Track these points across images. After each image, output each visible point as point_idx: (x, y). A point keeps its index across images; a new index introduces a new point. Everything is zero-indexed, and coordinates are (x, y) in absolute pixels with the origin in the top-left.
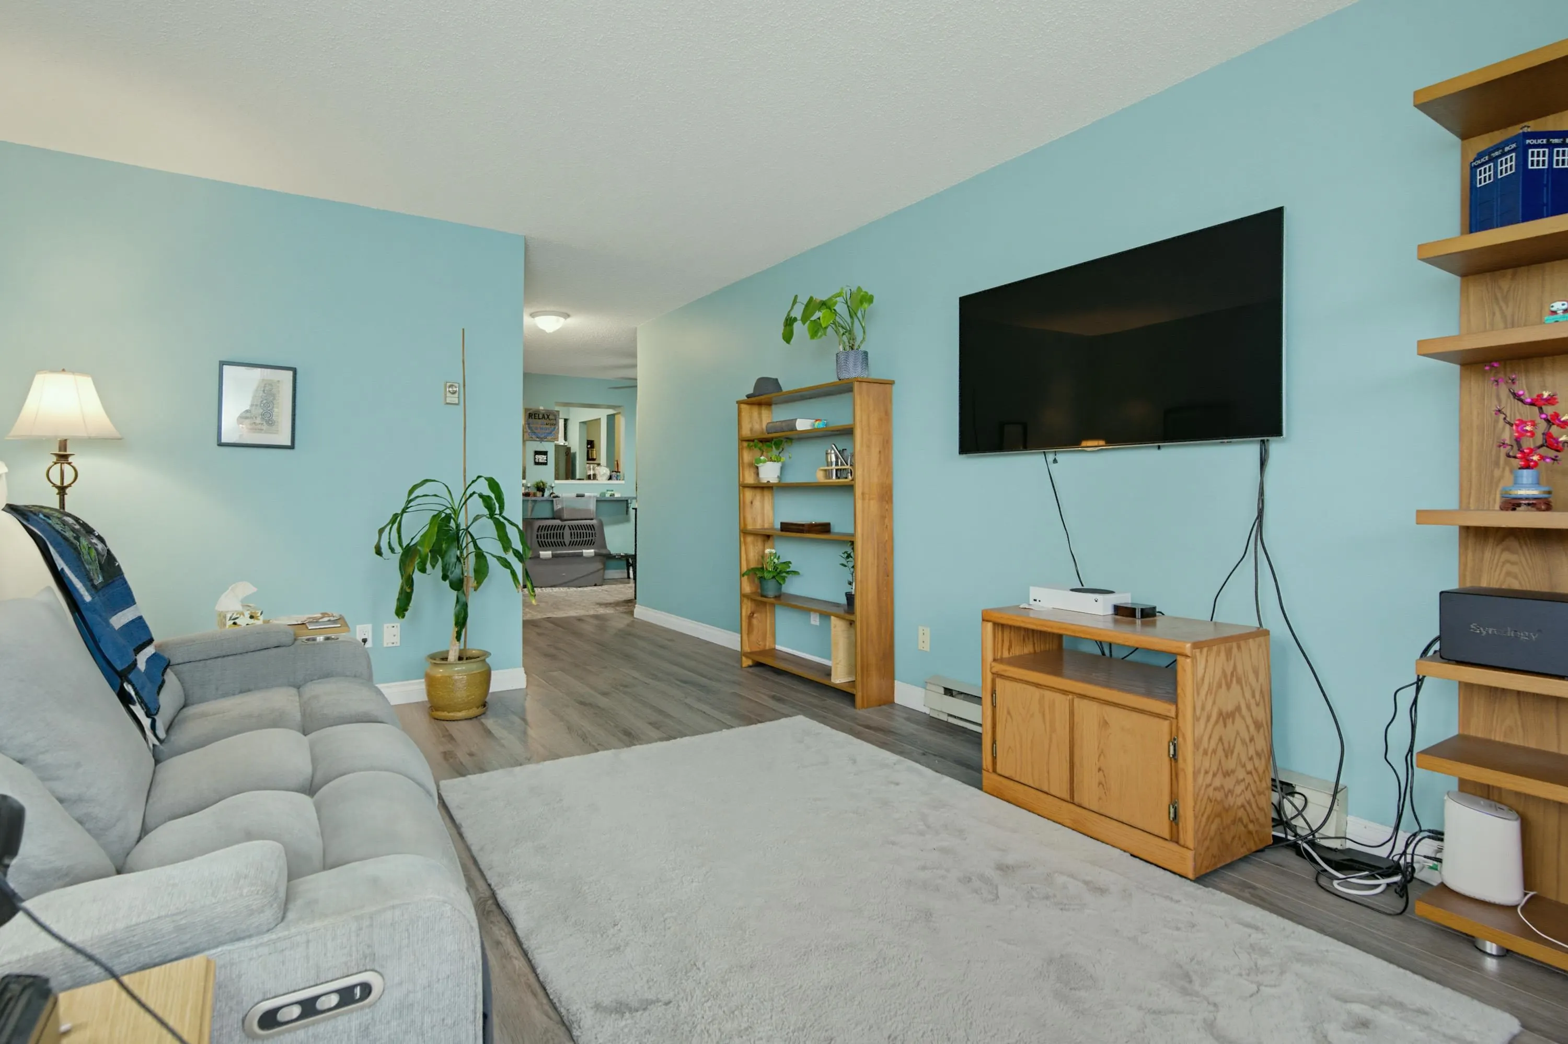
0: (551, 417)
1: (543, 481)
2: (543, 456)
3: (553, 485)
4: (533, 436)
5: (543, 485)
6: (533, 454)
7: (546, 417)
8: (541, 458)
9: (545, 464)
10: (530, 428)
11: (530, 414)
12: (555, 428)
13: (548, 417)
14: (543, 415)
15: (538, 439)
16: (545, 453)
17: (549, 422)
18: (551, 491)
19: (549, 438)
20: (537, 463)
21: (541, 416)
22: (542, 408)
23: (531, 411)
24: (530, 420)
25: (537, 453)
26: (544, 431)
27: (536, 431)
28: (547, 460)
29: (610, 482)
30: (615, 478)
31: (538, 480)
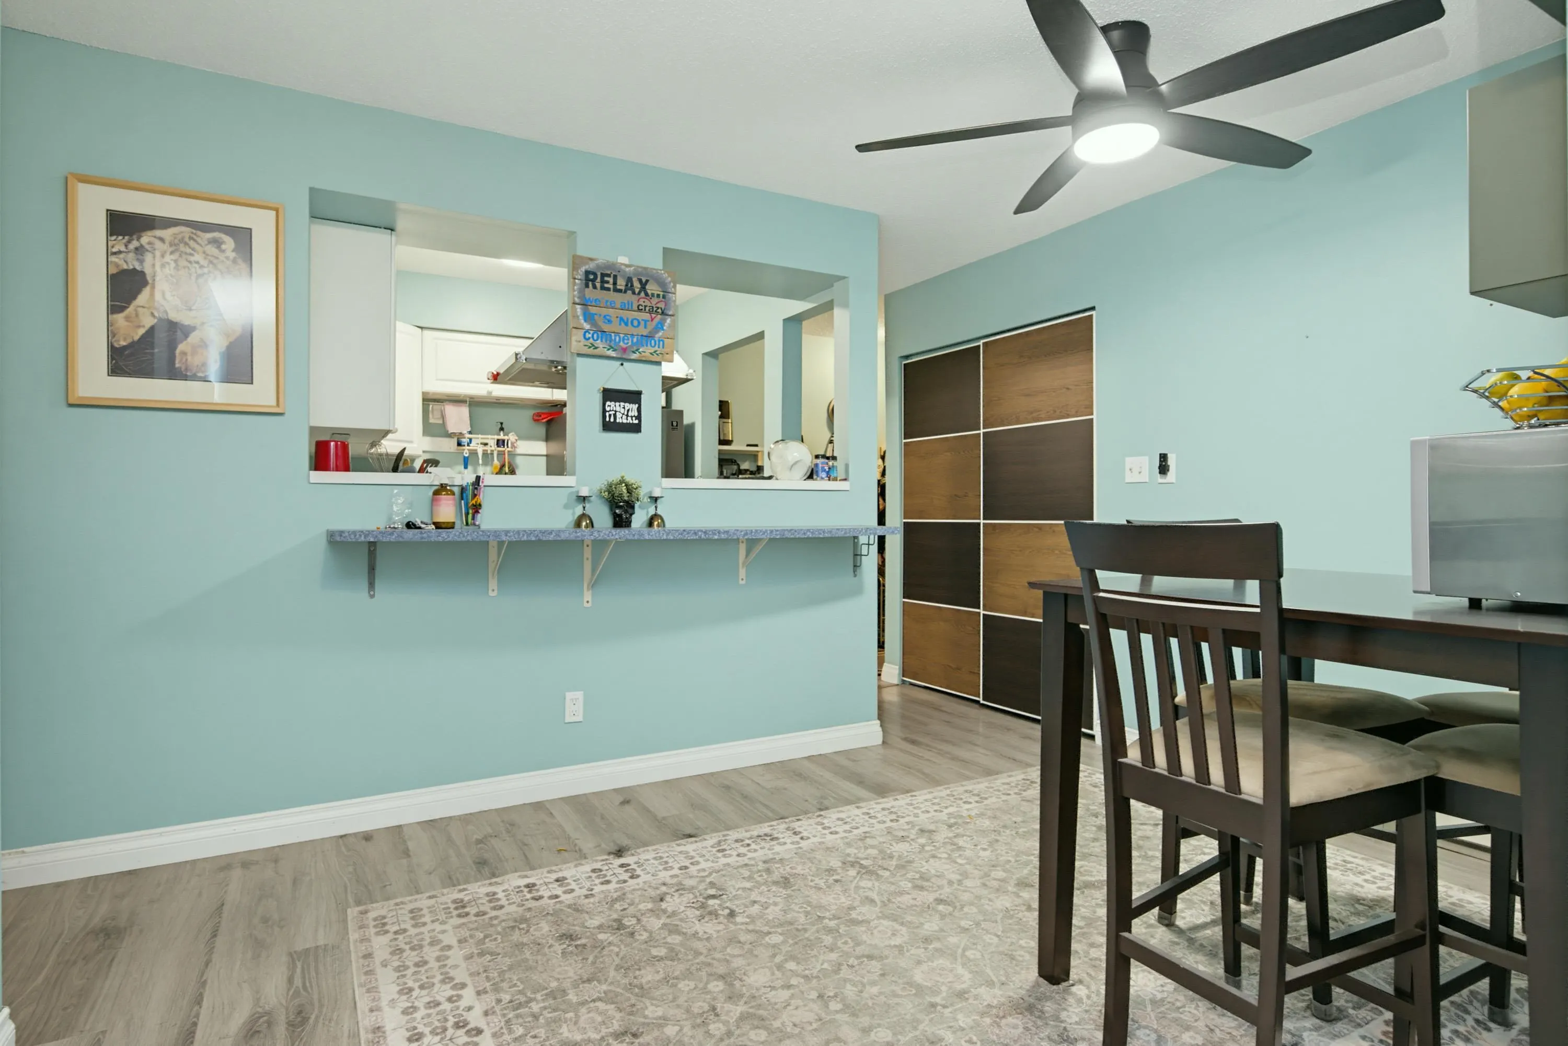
0: (652, 288)
1: (629, 479)
2: (628, 406)
3: (656, 494)
4: (598, 343)
5: (629, 491)
6: (598, 398)
7: (637, 285)
8: (622, 411)
9: (635, 428)
10: (588, 317)
11: (587, 273)
12: (662, 323)
13: (643, 285)
14: (629, 280)
15: (612, 353)
16: (634, 397)
17: (644, 302)
18: (652, 511)
19: (647, 351)
20: (609, 426)
21: (621, 284)
22: (623, 260)
23: (591, 266)
24: (590, 293)
25: (609, 395)
26: (630, 329)
27: (606, 327)
28: (639, 417)
29: (811, 484)
30: (824, 475)
31: (614, 477)
